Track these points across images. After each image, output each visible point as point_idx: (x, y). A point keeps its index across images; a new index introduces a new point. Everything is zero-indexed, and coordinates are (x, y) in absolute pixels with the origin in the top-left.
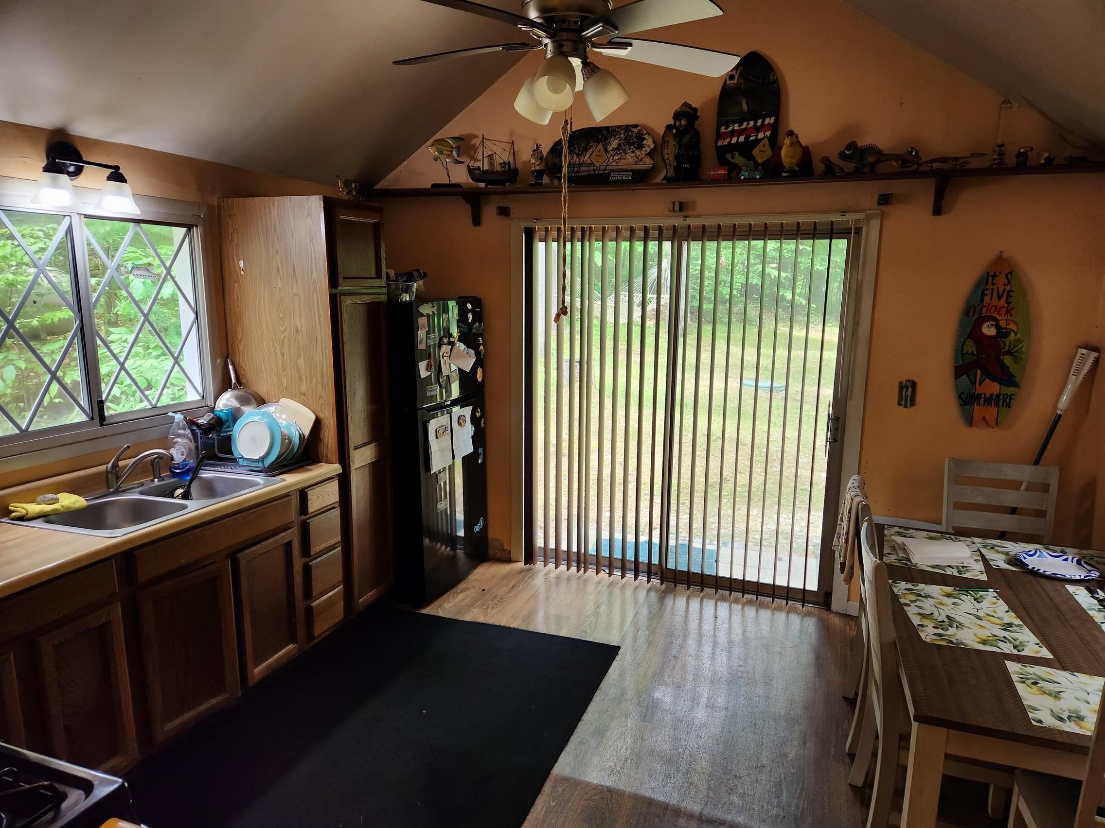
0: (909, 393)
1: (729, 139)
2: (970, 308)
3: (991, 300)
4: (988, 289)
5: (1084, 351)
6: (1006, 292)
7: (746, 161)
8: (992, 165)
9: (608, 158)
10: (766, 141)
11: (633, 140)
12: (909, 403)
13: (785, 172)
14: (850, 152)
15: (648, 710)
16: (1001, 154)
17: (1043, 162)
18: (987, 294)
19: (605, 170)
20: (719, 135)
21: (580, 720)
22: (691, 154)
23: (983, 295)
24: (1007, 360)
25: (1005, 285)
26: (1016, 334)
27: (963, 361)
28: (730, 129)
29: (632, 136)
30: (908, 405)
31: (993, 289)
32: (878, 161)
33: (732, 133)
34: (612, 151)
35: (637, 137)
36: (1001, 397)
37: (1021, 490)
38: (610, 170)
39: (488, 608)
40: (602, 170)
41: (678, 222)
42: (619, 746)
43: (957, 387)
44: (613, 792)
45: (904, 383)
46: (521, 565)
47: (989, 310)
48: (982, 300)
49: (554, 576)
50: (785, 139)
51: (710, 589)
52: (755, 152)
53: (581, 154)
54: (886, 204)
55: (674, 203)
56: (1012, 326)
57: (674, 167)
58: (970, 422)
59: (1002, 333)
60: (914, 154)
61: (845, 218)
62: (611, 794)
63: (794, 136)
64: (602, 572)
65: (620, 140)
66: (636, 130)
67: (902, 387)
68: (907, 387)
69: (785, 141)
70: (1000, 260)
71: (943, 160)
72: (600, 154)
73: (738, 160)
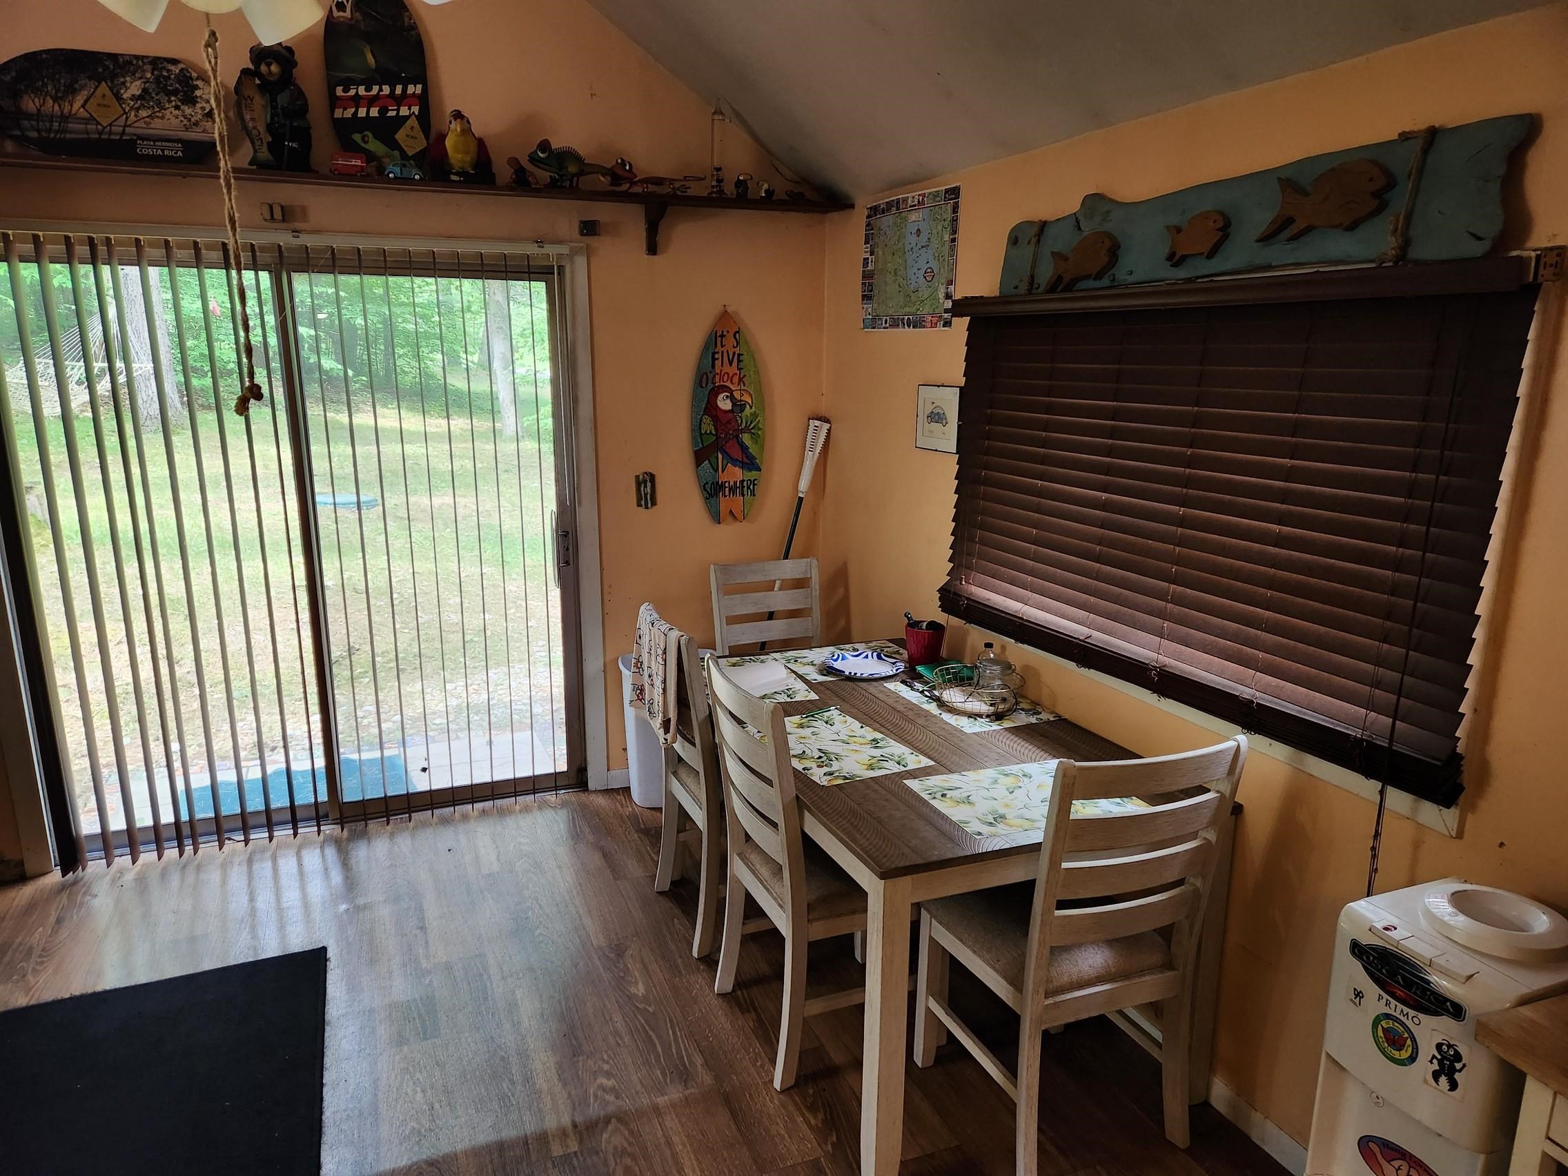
0: (649, 490)
1: (354, 109)
2: (702, 376)
3: (722, 366)
4: (718, 353)
5: (817, 423)
6: (736, 356)
7: (388, 150)
8: (712, 193)
9: (125, 113)
10: (413, 122)
11: (171, 85)
12: (649, 502)
13: (455, 174)
14: (547, 154)
15: (424, 1021)
16: (720, 181)
17: (764, 195)
18: (718, 359)
19: (123, 133)
20: (334, 101)
21: (322, 1085)
22: (296, 124)
23: (714, 359)
24: (746, 438)
25: (734, 347)
26: (751, 407)
27: (702, 444)
28: (352, 92)
29: (169, 78)
30: (649, 505)
31: (723, 352)
32: (581, 173)
33: (357, 101)
34: (131, 99)
35: (180, 82)
36: (745, 483)
37: (776, 589)
38: (135, 135)
39: (24, 976)
40: (116, 134)
41: (284, 239)
42: (409, 1091)
43: (699, 477)
44: (438, 1162)
45: (641, 477)
46: (55, 876)
47: (722, 379)
48: (713, 366)
49: (132, 878)
50: (450, 122)
51: (420, 813)
52: (400, 136)
53: (62, 98)
54: (590, 235)
55: (271, 207)
56: (747, 398)
57: (268, 143)
58: (717, 518)
59: (739, 406)
60: (628, 168)
61: (544, 251)
62: (437, 1168)
63: (465, 121)
64: (227, 842)
65: (145, 83)
66: (176, 69)
67: (639, 483)
68: (645, 482)
69: (453, 126)
70: (725, 316)
71: (659, 181)
72: (105, 102)
73: (374, 146)
